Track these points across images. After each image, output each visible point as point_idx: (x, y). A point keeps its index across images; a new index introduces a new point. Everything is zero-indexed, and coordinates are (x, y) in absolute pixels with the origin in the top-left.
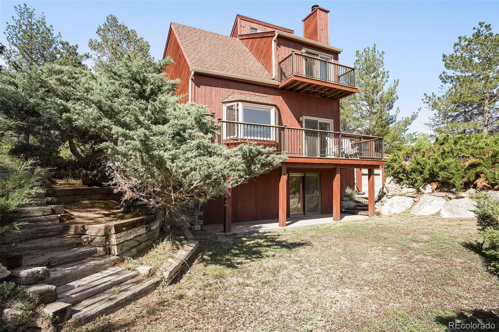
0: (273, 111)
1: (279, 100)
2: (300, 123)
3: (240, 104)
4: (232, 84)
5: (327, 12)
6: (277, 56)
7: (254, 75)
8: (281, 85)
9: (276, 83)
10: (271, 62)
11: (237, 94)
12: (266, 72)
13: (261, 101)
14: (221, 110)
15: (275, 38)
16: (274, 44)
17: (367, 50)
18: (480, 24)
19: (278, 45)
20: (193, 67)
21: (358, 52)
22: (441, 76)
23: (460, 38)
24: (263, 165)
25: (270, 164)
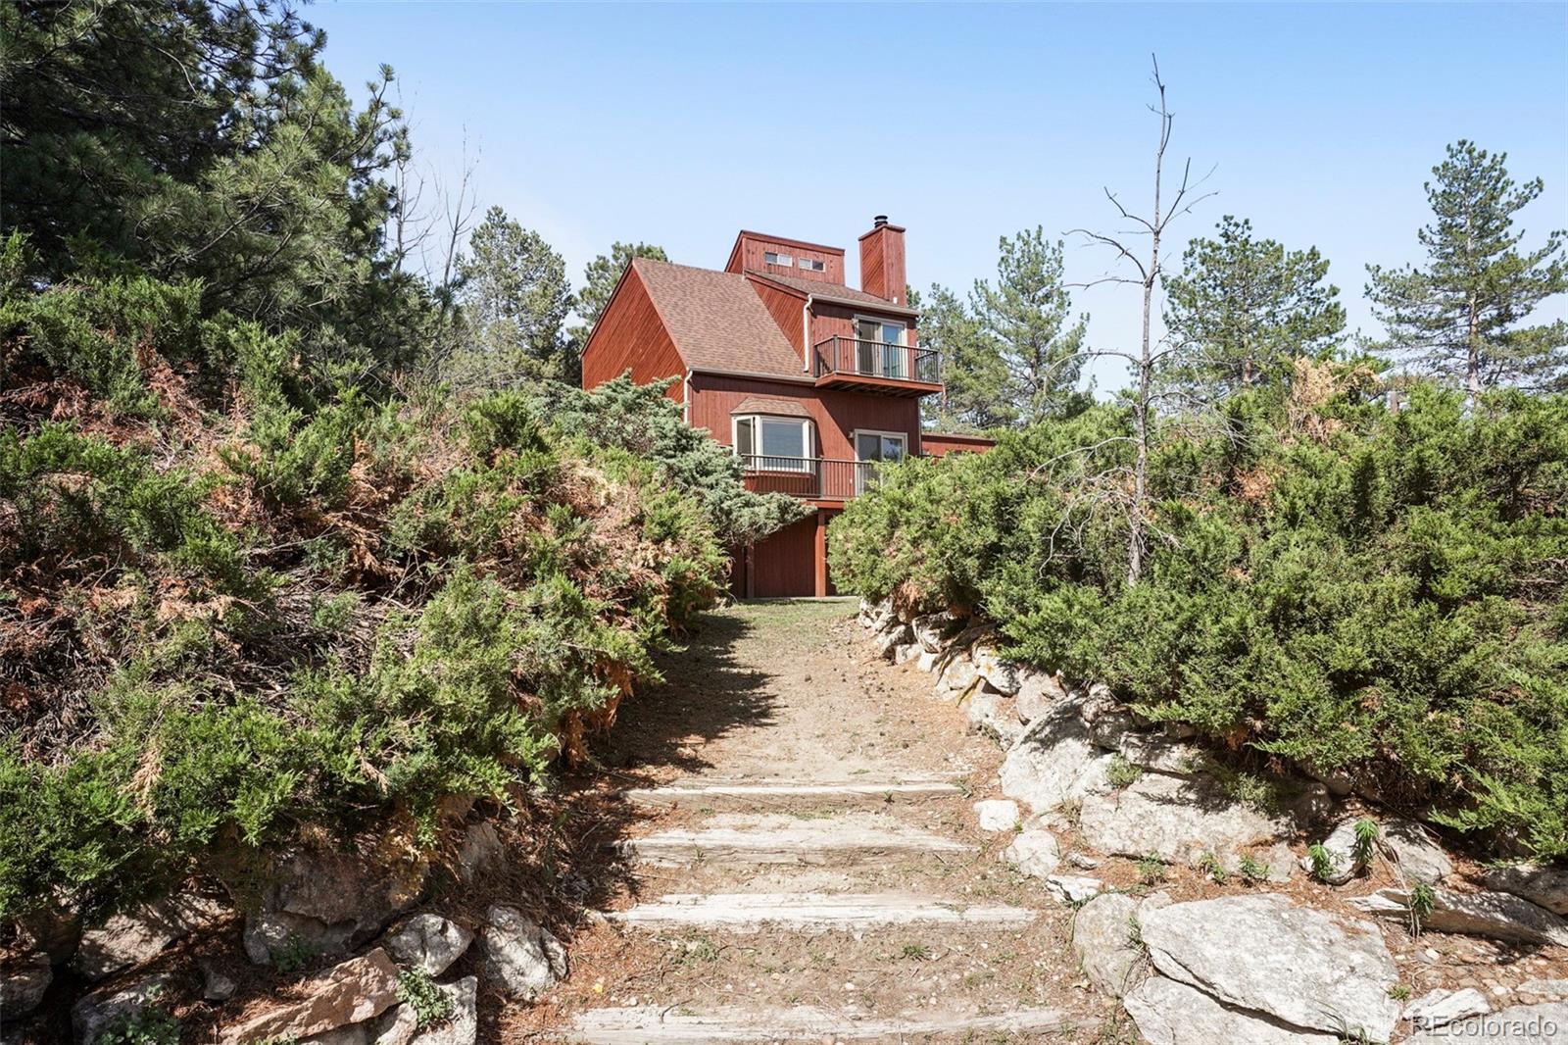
0: (806, 425)
1: (815, 406)
2: (851, 441)
3: (757, 417)
4: (745, 384)
5: (902, 231)
6: (812, 334)
7: (777, 366)
8: (820, 382)
9: (810, 378)
10: (802, 340)
11: (752, 402)
12: (796, 357)
13: (788, 412)
14: (729, 425)
15: (808, 304)
16: (806, 314)
17: (1025, 235)
18: (1225, 219)
19: (814, 315)
20: (693, 363)
21: (1003, 240)
22: (1166, 316)
23: (1191, 243)
24: (795, 515)
25: (801, 513)
